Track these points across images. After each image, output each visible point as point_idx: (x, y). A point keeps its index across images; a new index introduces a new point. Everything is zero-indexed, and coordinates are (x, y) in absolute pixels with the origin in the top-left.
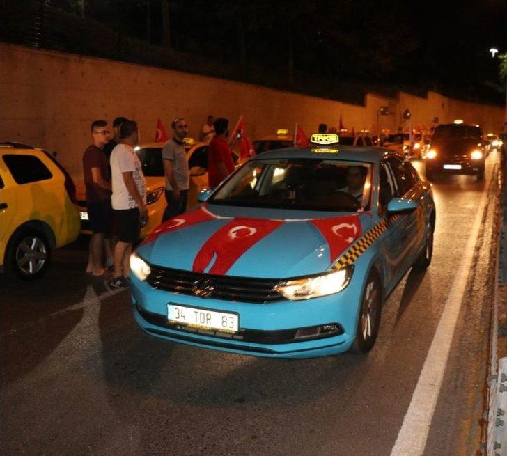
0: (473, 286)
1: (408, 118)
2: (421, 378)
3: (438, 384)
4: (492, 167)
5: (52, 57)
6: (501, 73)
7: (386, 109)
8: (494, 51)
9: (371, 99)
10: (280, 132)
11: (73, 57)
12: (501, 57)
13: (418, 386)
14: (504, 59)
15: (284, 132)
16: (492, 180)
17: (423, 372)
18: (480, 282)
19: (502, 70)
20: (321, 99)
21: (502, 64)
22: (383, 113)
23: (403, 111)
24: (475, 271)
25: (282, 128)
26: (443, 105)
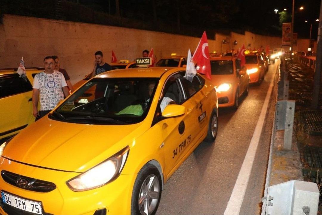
0: (265, 129)
1: (236, 44)
2: (238, 181)
3: (246, 183)
4: (277, 67)
5: (60, 23)
6: (280, 21)
7: (225, 41)
8: (276, 11)
9: (217, 36)
10: (172, 55)
11: (70, 23)
12: (280, 13)
13: (236, 185)
14: (281, 14)
15: (174, 54)
16: (276, 73)
17: (239, 177)
18: (269, 127)
19: (281, 20)
20: (193, 37)
21: (280, 17)
22: (224, 43)
23: (233, 42)
24: (266, 121)
25: (174, 53)
26: (253, 38)
